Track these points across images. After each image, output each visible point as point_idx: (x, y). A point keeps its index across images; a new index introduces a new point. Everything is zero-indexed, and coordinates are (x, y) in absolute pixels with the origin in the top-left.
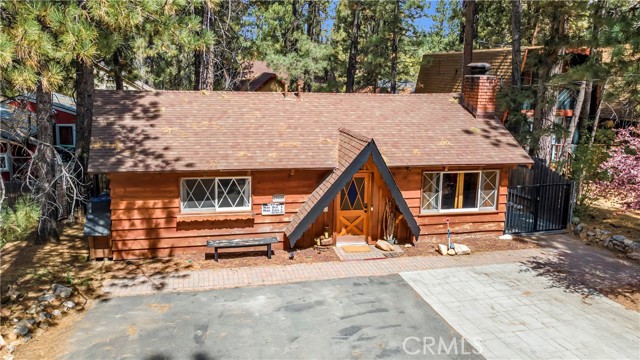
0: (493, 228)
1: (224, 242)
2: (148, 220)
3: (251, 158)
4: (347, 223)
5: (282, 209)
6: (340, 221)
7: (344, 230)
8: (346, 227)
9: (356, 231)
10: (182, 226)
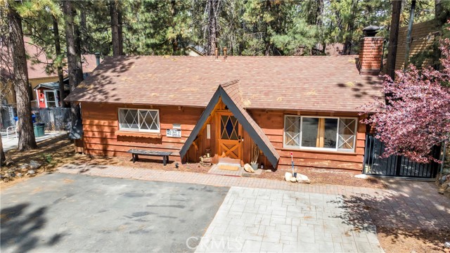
0: (351, 168)
1: (139, 151)
2: (101, 132)
3: (157, 97)
4: (226, 149)
5: (179, 134)
6: (221, 147)
7: (224, 153)
8: (226, 152)
9: (234, 155)
10: (120, 138)
